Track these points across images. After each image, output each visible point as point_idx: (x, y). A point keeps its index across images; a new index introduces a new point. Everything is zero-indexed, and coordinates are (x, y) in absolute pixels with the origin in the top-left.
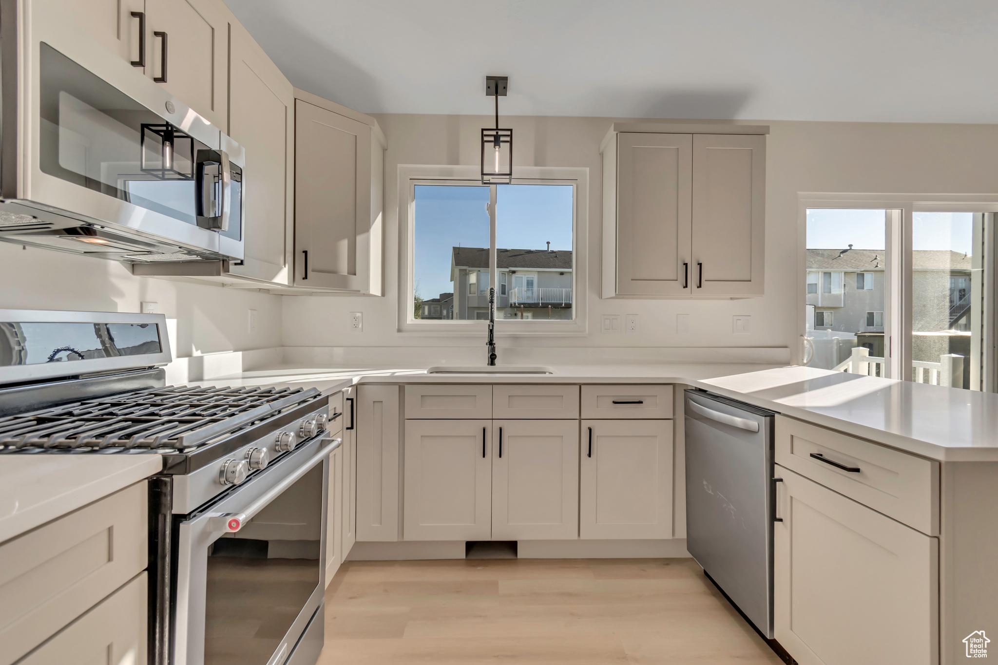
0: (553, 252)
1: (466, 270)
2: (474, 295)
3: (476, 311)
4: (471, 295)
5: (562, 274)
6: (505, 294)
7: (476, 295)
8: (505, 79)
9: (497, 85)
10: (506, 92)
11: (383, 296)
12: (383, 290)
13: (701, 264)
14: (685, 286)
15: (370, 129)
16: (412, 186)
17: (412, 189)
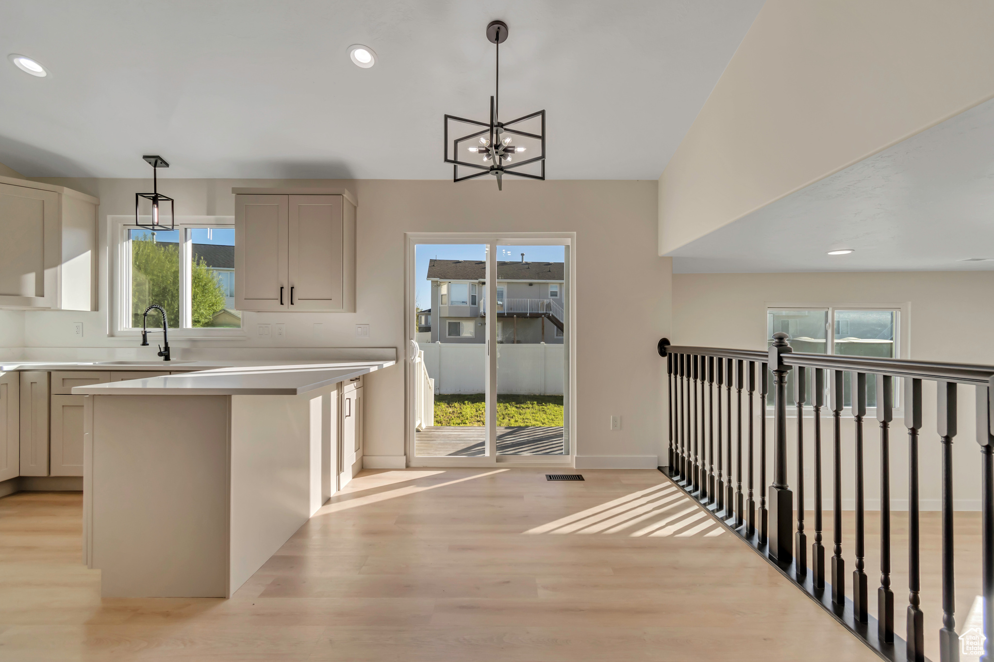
0: (527, 263)
1: (437, 281)
2: (445, 305)
3: (448, 321)
4: (441, 306)
5: (531, 284)
6: (475, 304)
7: (447, 305)
8: (158, 157)
9: (157, 161)
10: (167, 165)
11: (95, 311)
12: (96, 307)
13: (293, 288)
14: (282, 304)
15: (60, 195)
16: (125, 230)
17: (126, 232)
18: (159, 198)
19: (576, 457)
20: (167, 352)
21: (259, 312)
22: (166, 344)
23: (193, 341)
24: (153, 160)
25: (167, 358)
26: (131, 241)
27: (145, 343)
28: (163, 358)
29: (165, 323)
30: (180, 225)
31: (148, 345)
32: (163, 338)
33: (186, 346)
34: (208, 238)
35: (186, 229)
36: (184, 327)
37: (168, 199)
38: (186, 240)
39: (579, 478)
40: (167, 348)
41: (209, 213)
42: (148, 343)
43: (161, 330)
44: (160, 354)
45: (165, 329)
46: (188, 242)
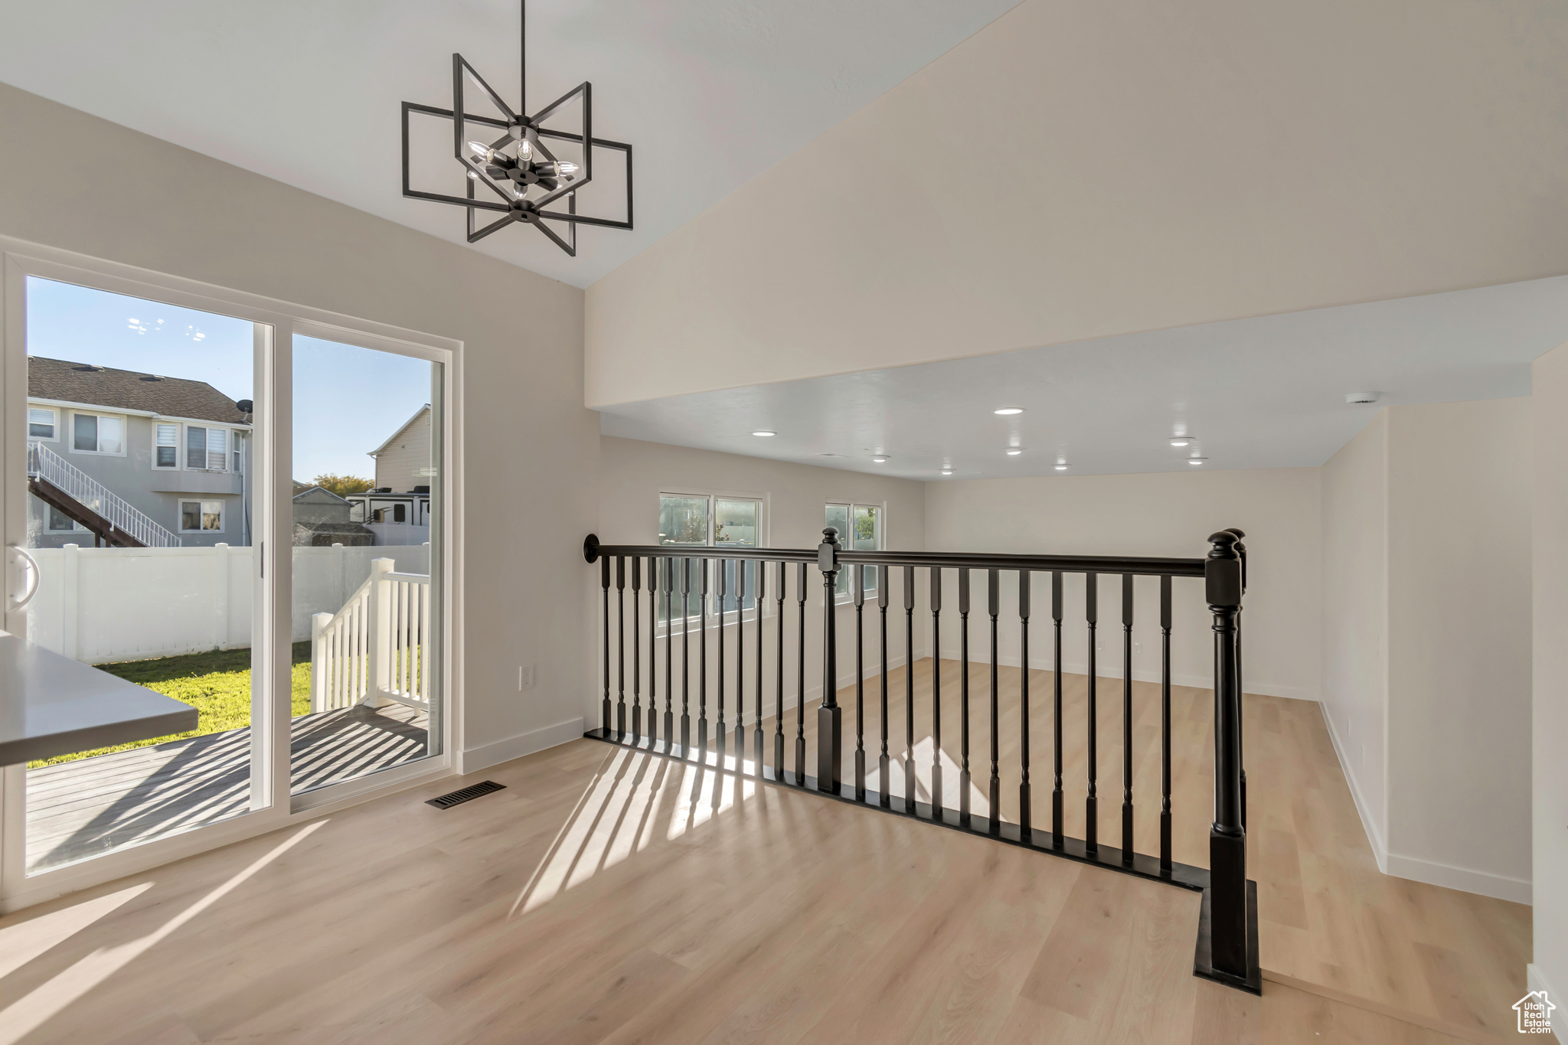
19: (464, 754)
39: (488, 788)
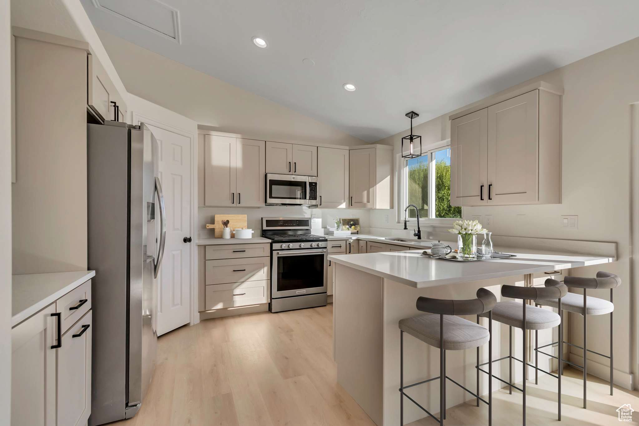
8: (413, 112)
9: (412, 115)
10: (418, 115)
11: (392, 208)
12: (392, 207)
13: (491, 185)
14: (482, 199)
15: (376, 149)
16: (404, 161)
17: (405, 162)
18: (413, 138)
20: (419, 234)
21: (472, 206)
22: (419, 228)
23: (434, 227)
24: (410, 115)
25: (419, 238)
26: (408, 167)
27: (405, 228)
28: (417, 237)
29: (418, 215)
30: (428, 151)
31: (407, 229)
32: (417, 225)
33: (430, 230)
34: (448, 156)
35: (432, 153)
36: (430, 218)
37: (419, 136)
38: (432, 160)
40: (419, 231)
41: (442, 139)
42: (407, 228)
43: (416, 219)
44: (415, 235)
45: (418, 219)
46: (433, 162)
